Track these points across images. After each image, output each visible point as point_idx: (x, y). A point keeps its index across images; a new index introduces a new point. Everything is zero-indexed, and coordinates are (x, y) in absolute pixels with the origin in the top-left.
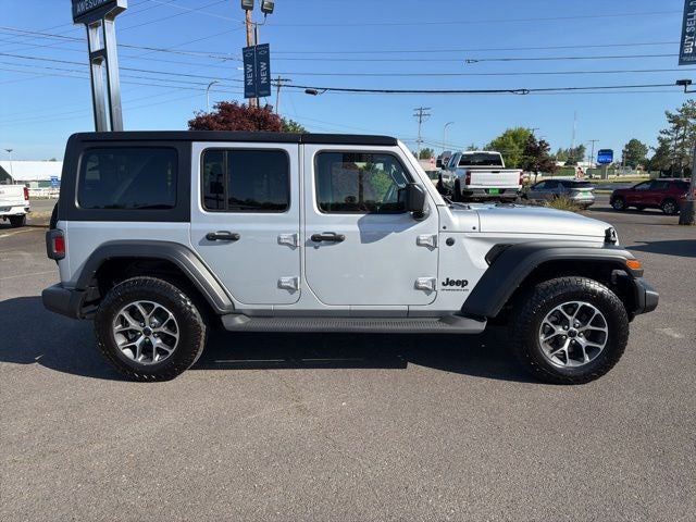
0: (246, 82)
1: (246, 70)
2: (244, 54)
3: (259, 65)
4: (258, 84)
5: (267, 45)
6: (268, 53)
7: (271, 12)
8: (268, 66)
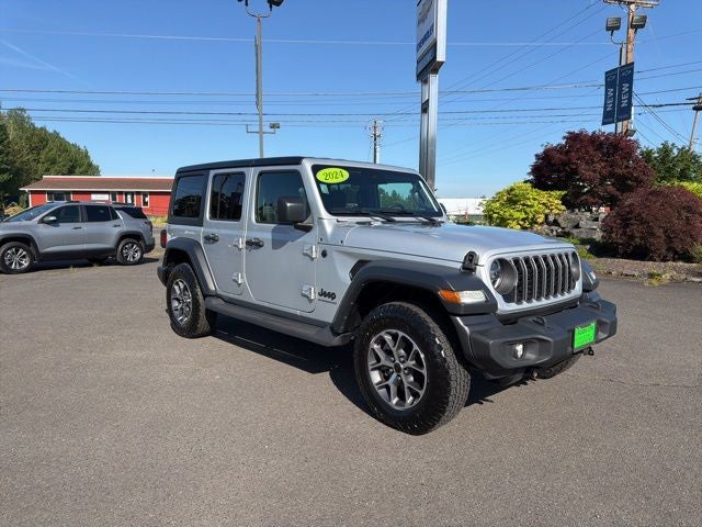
0: (605, 107)
1: (606, 95)
2: (606, 78)
3: (621, 87)
4: (617, 109)
5: (633, 63)
6: (632, 73)
7: (642, 26)
8: (630, 88)
